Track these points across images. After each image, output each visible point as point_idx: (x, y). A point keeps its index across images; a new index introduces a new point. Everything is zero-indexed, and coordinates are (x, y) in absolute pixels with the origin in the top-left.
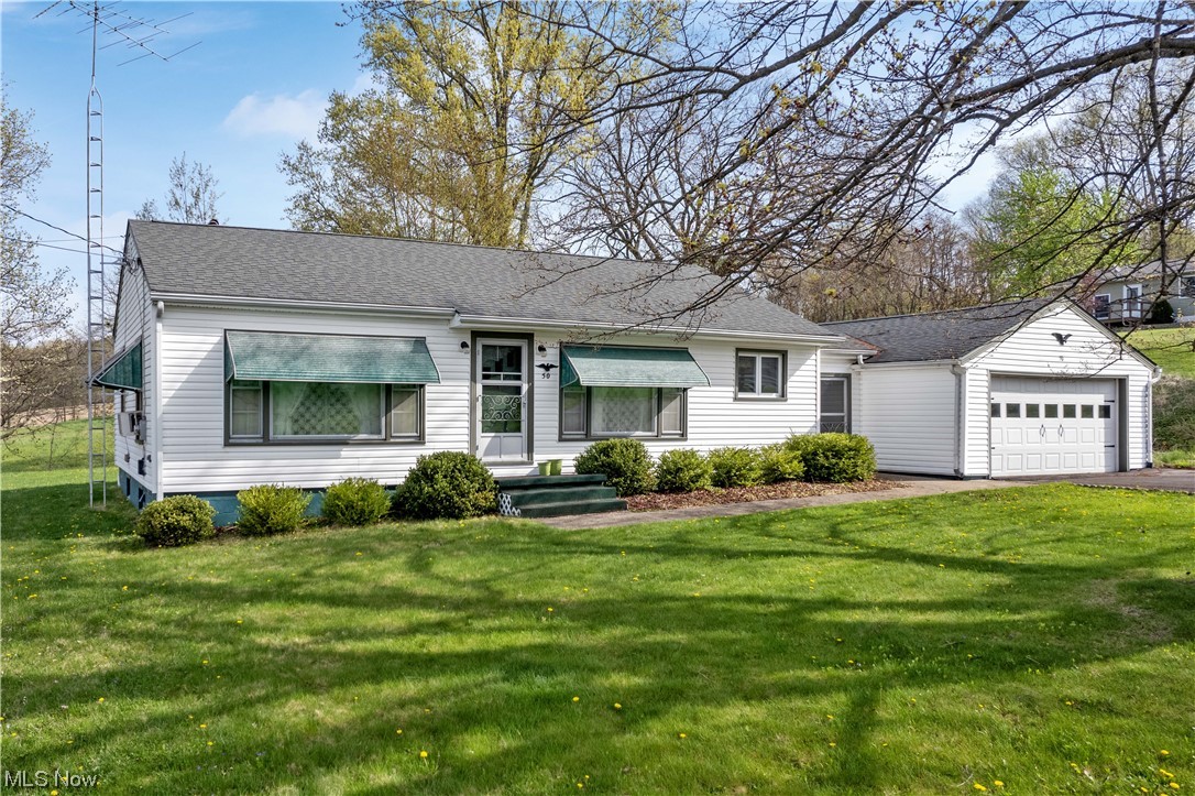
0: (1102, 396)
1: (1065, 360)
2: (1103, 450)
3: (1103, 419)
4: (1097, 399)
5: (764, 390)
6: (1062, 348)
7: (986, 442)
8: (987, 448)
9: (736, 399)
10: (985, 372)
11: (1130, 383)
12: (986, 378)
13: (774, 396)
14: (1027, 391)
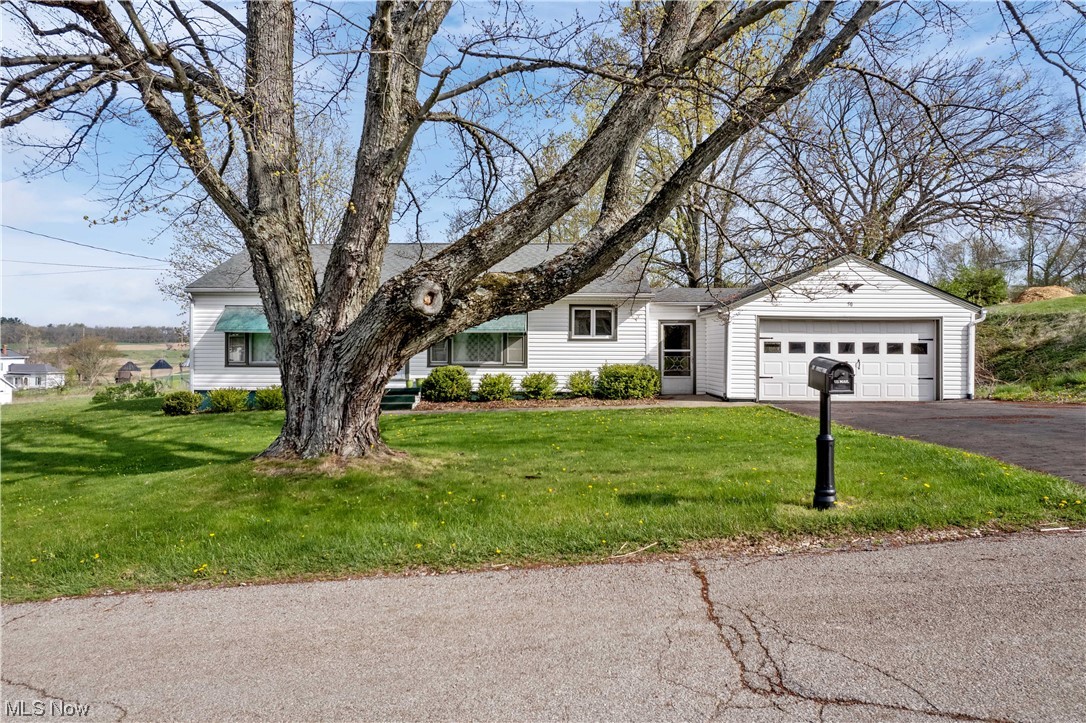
0: (917, 335)
1: (854, 305)
2: (917, 382)
3: (916, 356)
4: (908, 339)
5: (598, 333)
6: (851, 296)
7: (754, 373)
8: (755, 377)
9: (570, 340)
10: (754, 317)
11: (944, 323)
12: (755, 322)
13: (607, 337)
14: (815, 332)
